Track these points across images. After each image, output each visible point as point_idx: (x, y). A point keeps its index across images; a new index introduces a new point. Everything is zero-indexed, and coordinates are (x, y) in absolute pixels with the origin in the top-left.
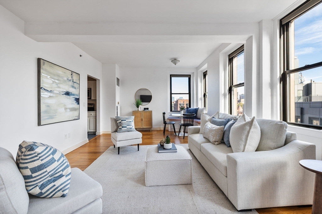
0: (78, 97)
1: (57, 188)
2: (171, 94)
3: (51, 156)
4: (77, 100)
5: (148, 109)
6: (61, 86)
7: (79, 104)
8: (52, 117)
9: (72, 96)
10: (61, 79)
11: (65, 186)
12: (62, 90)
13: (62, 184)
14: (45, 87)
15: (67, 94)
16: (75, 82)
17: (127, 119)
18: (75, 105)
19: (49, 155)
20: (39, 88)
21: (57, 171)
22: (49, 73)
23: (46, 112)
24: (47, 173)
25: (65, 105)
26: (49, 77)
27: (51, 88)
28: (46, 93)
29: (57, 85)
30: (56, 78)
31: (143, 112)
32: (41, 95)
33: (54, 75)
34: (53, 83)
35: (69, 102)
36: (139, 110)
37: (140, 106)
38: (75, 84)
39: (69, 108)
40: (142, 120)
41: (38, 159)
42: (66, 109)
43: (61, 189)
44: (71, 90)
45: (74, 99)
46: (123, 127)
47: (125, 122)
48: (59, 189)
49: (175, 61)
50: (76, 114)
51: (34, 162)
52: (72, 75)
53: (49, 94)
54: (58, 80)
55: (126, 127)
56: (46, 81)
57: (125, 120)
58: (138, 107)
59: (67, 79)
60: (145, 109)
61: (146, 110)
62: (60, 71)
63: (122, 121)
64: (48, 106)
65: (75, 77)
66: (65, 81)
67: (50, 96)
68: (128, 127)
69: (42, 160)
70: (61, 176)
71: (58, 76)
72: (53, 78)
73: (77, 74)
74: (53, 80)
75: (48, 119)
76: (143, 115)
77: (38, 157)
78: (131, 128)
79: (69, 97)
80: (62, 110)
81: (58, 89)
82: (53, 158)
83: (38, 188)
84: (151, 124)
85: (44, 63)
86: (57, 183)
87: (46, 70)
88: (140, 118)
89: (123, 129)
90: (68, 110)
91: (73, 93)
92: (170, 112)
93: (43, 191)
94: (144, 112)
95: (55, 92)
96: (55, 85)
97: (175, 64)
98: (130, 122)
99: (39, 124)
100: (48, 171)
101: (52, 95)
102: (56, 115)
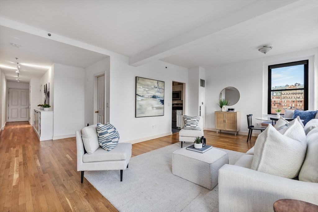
0: (163, 99)
1: (107, 146)
2: (270, 90)
3: (106, 130)
4: (162, 102)
5: (232, 110)
6: (149, 92)
7: (163, 104)
8: (143, 113)
9: (158, 99)
10: (149, 87)
11: (110, 147)
12: (150, 95)
13: (109, 145)
14: (139, 94)
15: (154, 97)
16: (160, 88)
17: (192, 118)
18: (160, 105)
19: (105, 129)
20: (136, 95)
21: (109, 138)
22: (141, 85)
23: (139, 109)
24: (104, 137)
25: (152, 105)
26: (141, 87)
27: (143, 94)
28: (140, 98)
29: (147, 91)
30: (146, 87)
31: (226, 113)
32: (137, 99)
33: (145, 85)
34: (144, 91)
35: (156, 103)
36: (223, 111)
37: (224, 106)
38: (160, 89)
39: (155, 107)
40: (224, 121)
41: (100, 130)
42: (153, 108)
43: (108, 147)
44: (157, 94)
45: (160, 100)
46: (187, 125)
47: (190, 120)
48: (107, 147)
49: (264, 49)
50: (161, 112)
51: (99, 131)
52: (158, 83)
53: (142, 98)
54: (147, 88)
55: (190, 125)
56: (140, 90)
57: (190, 119)
58: (221, 107)
59: (154, 87)
60: (229, 109)
61: (231, 111)
62: (149, 82)
63: (187, 119)
64: (141, 106)
65: (160, 85)
66: (152, 89)
67: (142, 99)
68: (192, 125)
69: (102, 131)
70: (111, 141)
71: (148, 85)
72: (144, 88)
73: (162, 82)
74: (144, 89)
75: (140, 114)
76: (226, 116)
77: (100, 129)
78: (194, 127)
79: (155, 99)
80: (150, 108)
81: (148, 94)
82: (107, 131)
83: (101, 143)
84: (235, 127)
85: (139, 79)
86: (108, 144)
87: (140, 83)
88: (223, 119)
89: (187, 126)
90: (155, 109)
91: (159, 96)
92: (267, 114)
93: (103, 145)
94: (228, 112)
95: (145, 96)
96: (145, 92)
97: (265, 53)
98: (194, 121)
99: (136, 117)
100: (105, 137)
101: (143, 98)
102: (145, 112)
